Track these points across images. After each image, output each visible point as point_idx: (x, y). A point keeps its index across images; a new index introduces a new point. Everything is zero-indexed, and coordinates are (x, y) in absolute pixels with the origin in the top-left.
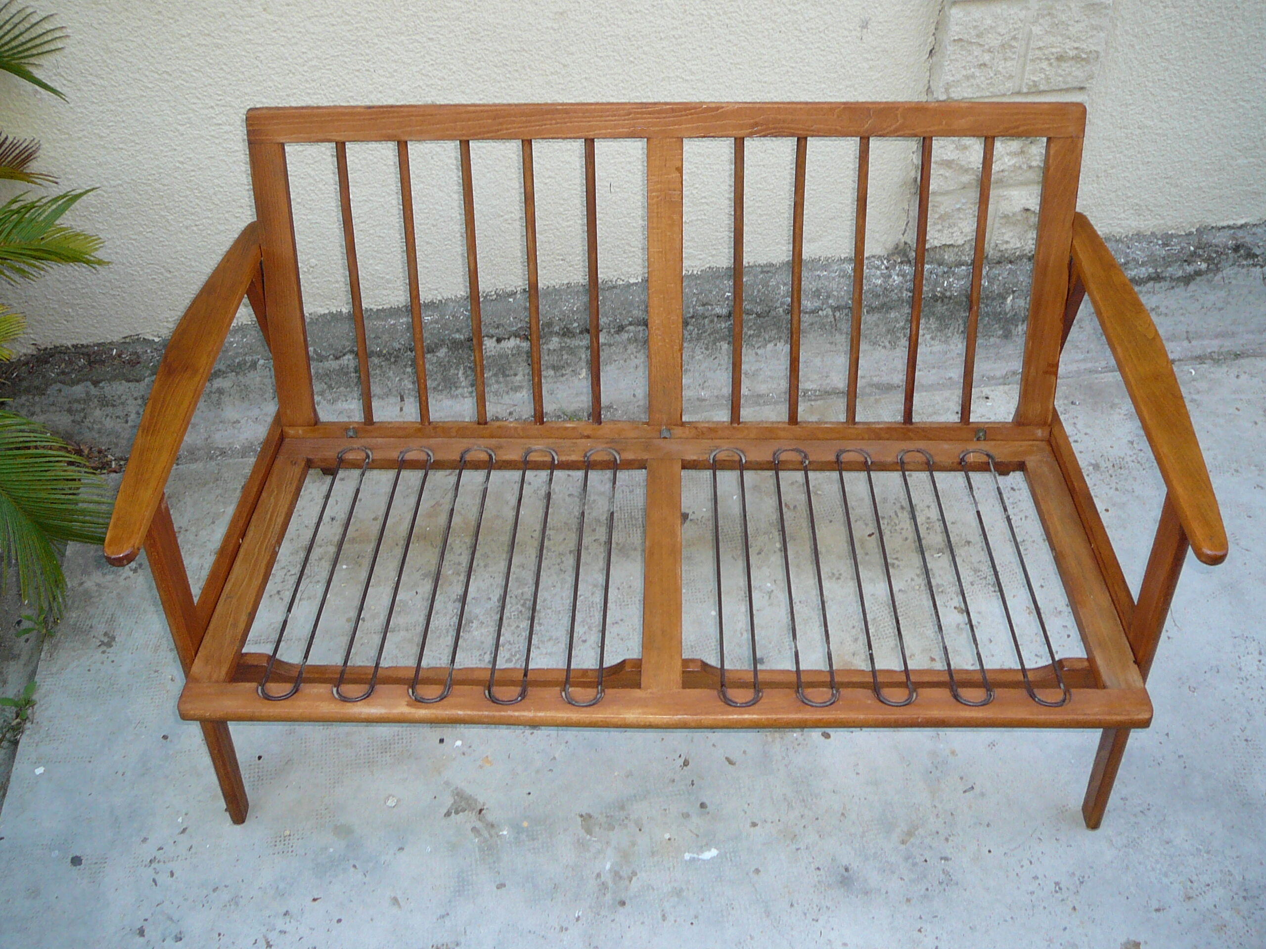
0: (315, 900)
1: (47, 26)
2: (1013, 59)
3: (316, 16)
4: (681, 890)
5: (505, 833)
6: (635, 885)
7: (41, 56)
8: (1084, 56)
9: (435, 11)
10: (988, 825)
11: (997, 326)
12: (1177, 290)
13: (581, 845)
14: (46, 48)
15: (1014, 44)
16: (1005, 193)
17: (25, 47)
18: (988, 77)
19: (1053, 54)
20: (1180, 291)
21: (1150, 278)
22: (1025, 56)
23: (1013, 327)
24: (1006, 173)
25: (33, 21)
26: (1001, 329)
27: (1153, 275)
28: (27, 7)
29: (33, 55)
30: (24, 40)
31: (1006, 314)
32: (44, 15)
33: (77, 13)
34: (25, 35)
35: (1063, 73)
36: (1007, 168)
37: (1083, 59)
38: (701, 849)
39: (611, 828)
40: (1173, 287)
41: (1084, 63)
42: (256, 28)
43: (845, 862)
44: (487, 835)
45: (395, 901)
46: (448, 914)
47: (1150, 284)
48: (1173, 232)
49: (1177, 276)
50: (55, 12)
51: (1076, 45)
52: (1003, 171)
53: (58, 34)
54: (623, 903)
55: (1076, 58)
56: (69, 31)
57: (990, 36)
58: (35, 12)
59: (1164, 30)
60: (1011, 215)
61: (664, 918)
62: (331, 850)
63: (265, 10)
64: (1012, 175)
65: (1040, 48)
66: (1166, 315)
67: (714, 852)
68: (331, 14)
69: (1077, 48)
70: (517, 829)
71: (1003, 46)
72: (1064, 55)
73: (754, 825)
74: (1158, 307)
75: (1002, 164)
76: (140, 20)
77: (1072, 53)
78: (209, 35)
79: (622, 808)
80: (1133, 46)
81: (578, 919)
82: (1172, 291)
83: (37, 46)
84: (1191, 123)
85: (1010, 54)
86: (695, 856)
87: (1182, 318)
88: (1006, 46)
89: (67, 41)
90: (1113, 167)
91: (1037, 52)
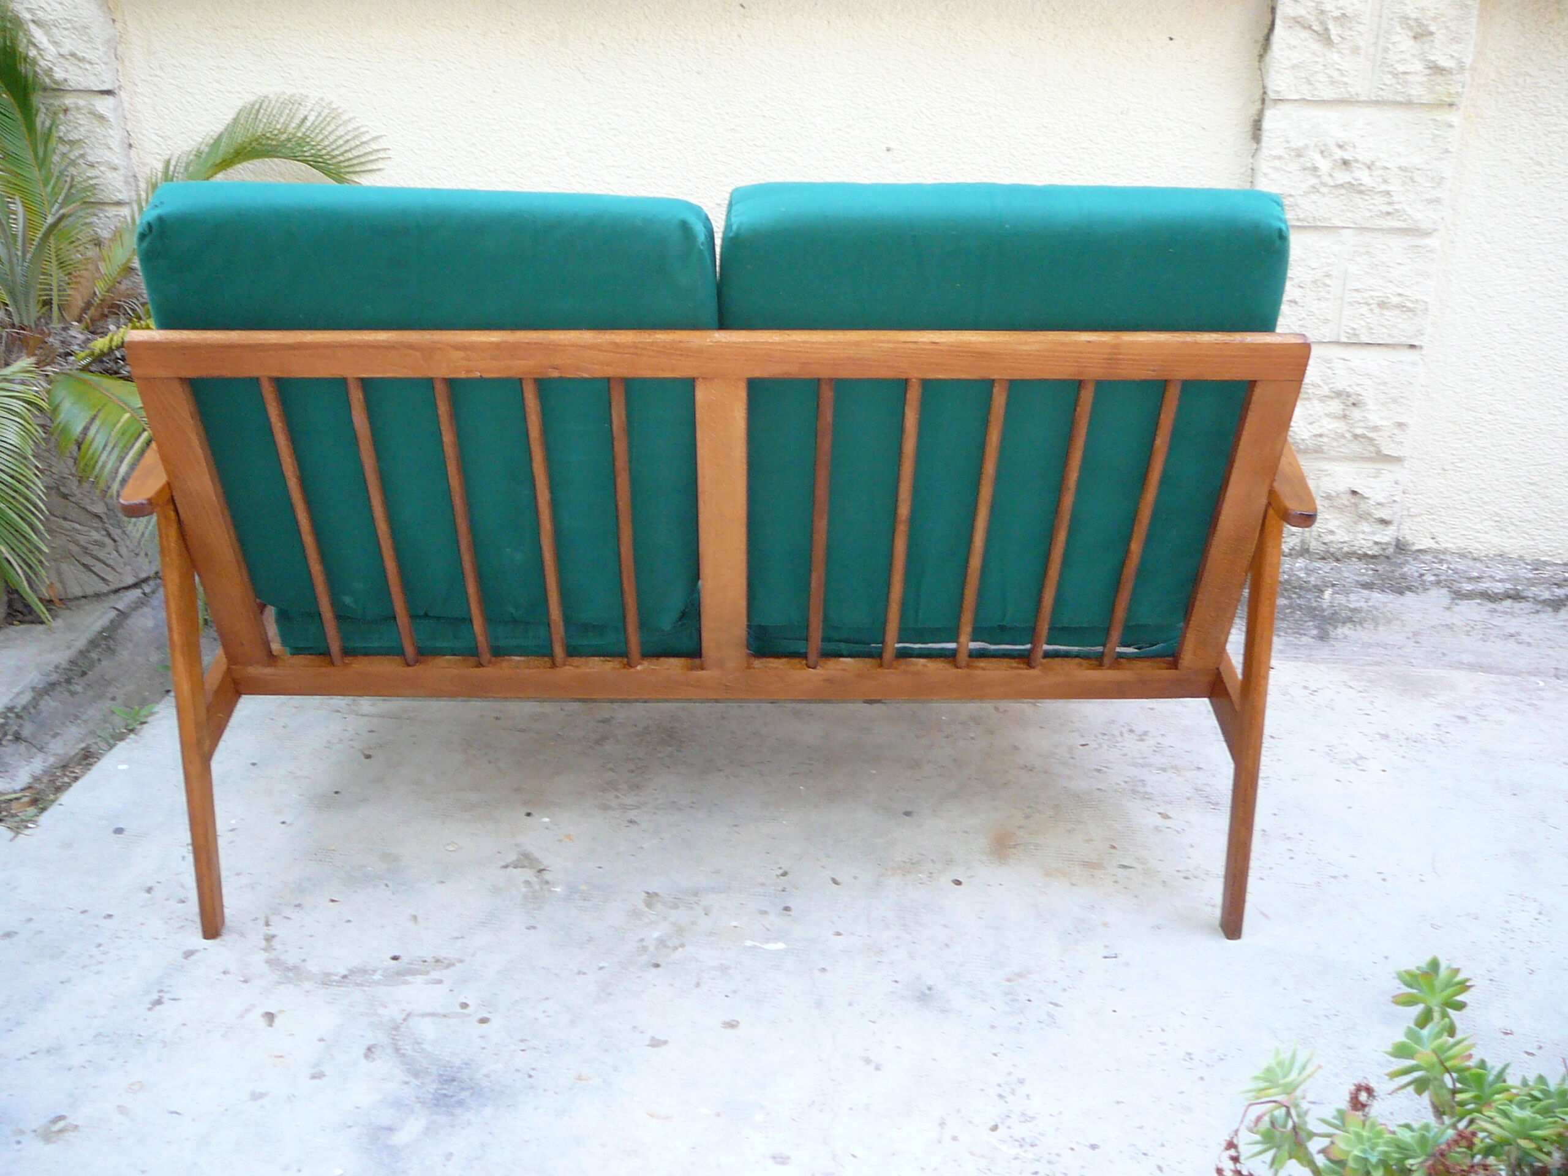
0: (333, 901)
1: (375, 146)
2: (1327, 299)
3: (613, 166)
4: (727, 968)
5: (558, 890)
6: (679, 954)
7: (362, 174)
8: (1409, 304)
9: (726, 177)
10: (1122, 990)
11: (1311, 623)
12: (1543, 616)
13: (635, 914)
14: (369, 167)
15: (1328, 281)
16: (1327, 467)
17: (351, 163)
18: (1300, 317)
19: (1372, 297)
20: (1547, 616)
21: (1507, 596)
22: (1342, 299)
23: (1331, 628)
24: (1325, 440)
25: (364, 139)
26: (1316, 627)
27: (1512, 592)
28: (362, 126)
29: (355, 173)
30: (351, 156)
31: (1323, 610)
32: (375, 134)
33: (403, 136)
34: (353, 151)
35: (1386, 323)
36: (1326, 432)
37: (1410, 310)
38: (768, 941)
39: (676, 907)
40: (1538, 612)
41: (1410, 314)
42: (557, 171)
43: (930, 982)
44: (537, 887)
45: (415, 918)
46: (462, 937)
47: (1508, 603)
48: (1547, 558)
49: (1543, 598)
50: (385, 133)
51: (1400, 291)
52: (1321, 435)
53: (382, 155)
54: (657, 966)
55: (1400, 307)
56: (390, 153)
57: (1300, 268)
58: (367, 132)
59: (1508, 294)
60: (1334, 494)
61: (698, 985)
62: (369, 869)
63: (568, 154)
64: (1335, 444)
65: (1357, 290)
66: (1529, 644)
67: (781, 946)
68: (628, 166)
69: (1400, 295)
70: (572, 889)
71: (1315, 282)
72: (1386, 300)
73: (838, 934)
74: (1518, 634)
75: (1321, 427)
76: (455, 150)
77: (1395, 300)
78: (513, 173)
79: (696, 894)
80: (1472, 308)
81: (601, 968)
82: (1537, 616)
83: (362, 163)
84: (1555, 416)
85: (1323, 294)
86: (758, 944)
87: (1550, 652)
88: (1319, 284)
89: (388, 162)
90: (1462, 460)
91: (1355, 294)
